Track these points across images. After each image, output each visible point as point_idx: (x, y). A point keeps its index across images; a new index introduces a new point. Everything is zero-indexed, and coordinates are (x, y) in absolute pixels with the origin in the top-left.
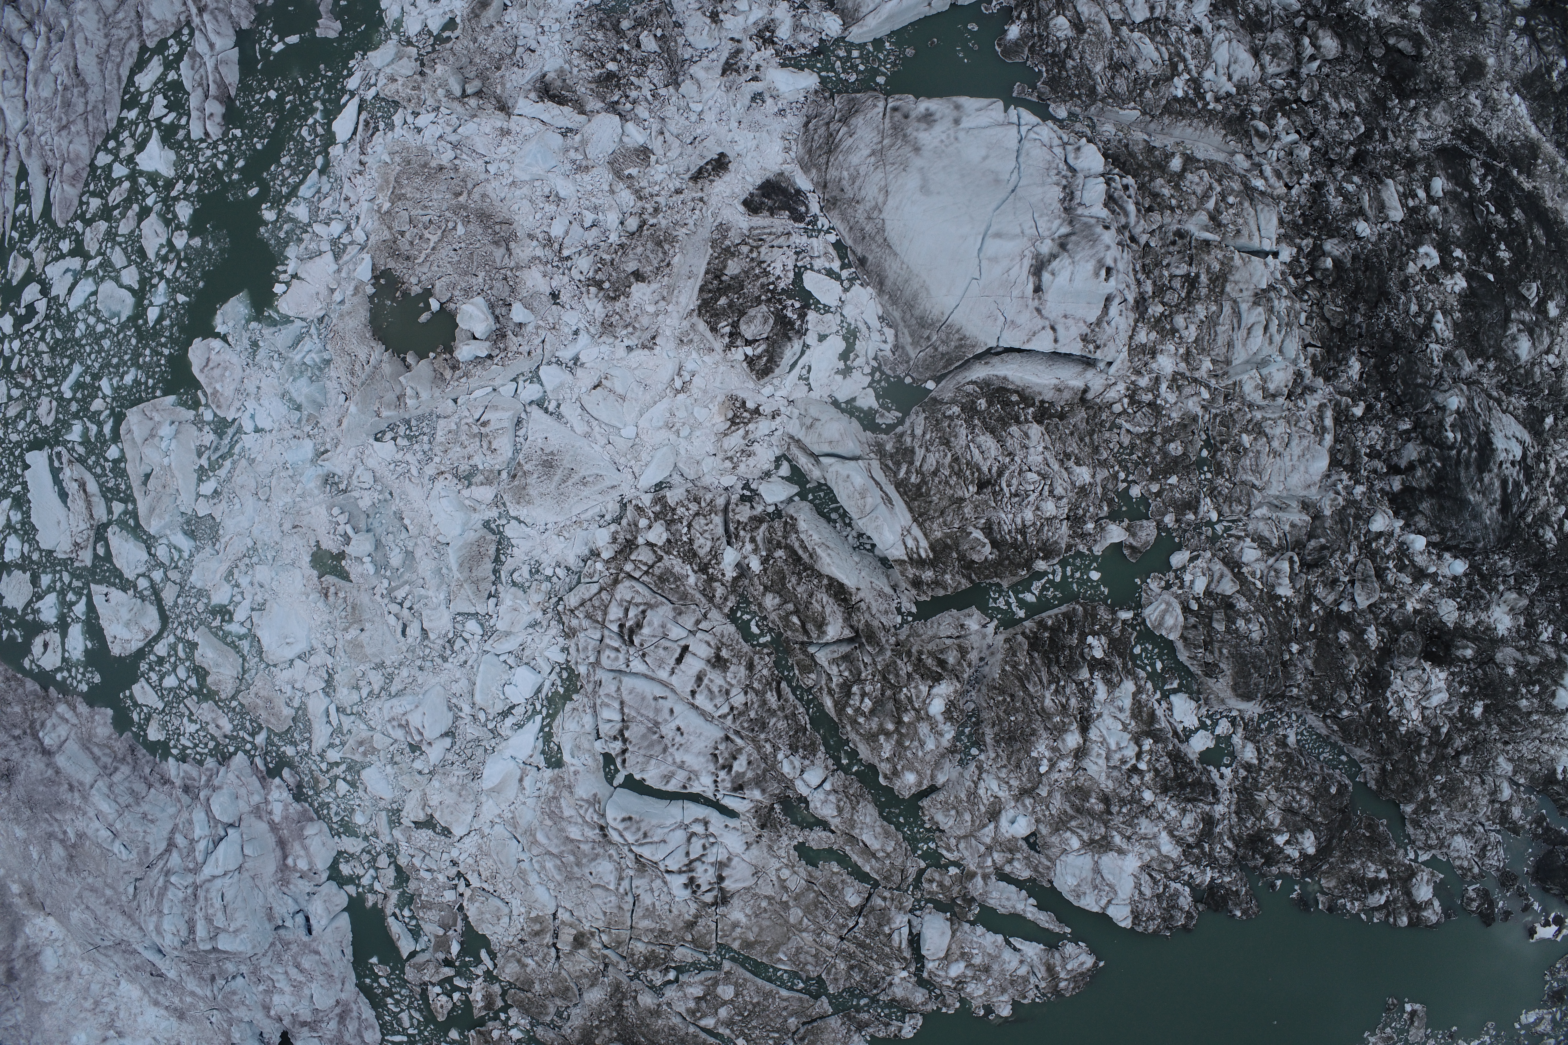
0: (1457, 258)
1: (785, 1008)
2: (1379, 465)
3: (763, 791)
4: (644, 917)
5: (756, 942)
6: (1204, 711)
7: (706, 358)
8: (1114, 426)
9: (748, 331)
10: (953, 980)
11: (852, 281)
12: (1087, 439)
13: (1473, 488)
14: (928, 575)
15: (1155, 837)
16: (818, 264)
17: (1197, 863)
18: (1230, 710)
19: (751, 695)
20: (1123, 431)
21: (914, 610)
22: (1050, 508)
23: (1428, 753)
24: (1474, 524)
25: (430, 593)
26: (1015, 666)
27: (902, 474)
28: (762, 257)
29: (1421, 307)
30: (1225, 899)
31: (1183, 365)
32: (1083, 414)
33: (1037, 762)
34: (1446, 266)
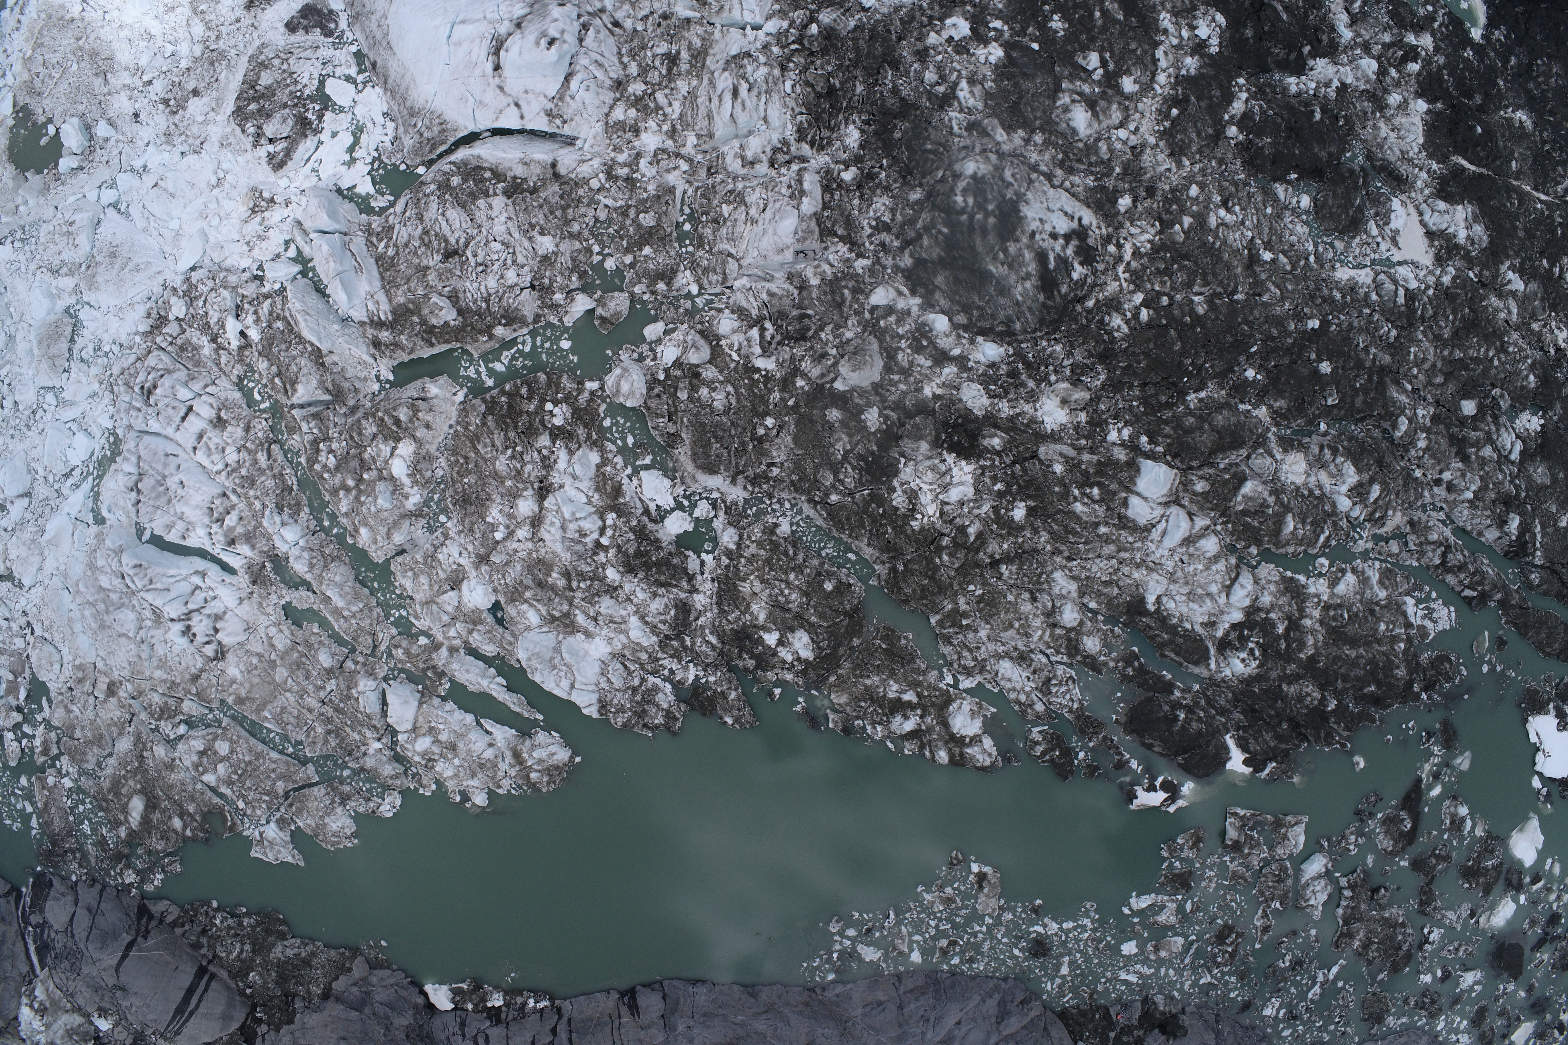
0: (995, 29)
1: (274, 771)
2: (886, 237)
3: (253, 547)
4: (158, 667)
5: (247, 698)
6: (680, 490)
7: (239, 158)
8: (593, 202)
9: (270, 130)
10: (423, 754)
11: (365, 83)
12: (558, 213)
13: (995, 258)
14: (385, 335)
15: (625, 622)
16: (339, 72)
17: (676, 656)
18: (711, 491)
19: (244, 454)
20: (601, 206)
21: (391, 377)
22: (511, 276)
23: (950, 555)
24: (1002, 301)
25: (23, 371)
26: (466, 428)
27: (381, 249)
28: (293, 69)
29: (943, 78)
30: (711, 701)
31: (669, 143)
32: (556, 188)
33: (493, 528)
34: (979, 36)
